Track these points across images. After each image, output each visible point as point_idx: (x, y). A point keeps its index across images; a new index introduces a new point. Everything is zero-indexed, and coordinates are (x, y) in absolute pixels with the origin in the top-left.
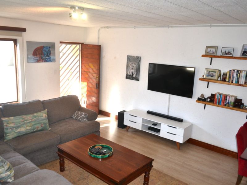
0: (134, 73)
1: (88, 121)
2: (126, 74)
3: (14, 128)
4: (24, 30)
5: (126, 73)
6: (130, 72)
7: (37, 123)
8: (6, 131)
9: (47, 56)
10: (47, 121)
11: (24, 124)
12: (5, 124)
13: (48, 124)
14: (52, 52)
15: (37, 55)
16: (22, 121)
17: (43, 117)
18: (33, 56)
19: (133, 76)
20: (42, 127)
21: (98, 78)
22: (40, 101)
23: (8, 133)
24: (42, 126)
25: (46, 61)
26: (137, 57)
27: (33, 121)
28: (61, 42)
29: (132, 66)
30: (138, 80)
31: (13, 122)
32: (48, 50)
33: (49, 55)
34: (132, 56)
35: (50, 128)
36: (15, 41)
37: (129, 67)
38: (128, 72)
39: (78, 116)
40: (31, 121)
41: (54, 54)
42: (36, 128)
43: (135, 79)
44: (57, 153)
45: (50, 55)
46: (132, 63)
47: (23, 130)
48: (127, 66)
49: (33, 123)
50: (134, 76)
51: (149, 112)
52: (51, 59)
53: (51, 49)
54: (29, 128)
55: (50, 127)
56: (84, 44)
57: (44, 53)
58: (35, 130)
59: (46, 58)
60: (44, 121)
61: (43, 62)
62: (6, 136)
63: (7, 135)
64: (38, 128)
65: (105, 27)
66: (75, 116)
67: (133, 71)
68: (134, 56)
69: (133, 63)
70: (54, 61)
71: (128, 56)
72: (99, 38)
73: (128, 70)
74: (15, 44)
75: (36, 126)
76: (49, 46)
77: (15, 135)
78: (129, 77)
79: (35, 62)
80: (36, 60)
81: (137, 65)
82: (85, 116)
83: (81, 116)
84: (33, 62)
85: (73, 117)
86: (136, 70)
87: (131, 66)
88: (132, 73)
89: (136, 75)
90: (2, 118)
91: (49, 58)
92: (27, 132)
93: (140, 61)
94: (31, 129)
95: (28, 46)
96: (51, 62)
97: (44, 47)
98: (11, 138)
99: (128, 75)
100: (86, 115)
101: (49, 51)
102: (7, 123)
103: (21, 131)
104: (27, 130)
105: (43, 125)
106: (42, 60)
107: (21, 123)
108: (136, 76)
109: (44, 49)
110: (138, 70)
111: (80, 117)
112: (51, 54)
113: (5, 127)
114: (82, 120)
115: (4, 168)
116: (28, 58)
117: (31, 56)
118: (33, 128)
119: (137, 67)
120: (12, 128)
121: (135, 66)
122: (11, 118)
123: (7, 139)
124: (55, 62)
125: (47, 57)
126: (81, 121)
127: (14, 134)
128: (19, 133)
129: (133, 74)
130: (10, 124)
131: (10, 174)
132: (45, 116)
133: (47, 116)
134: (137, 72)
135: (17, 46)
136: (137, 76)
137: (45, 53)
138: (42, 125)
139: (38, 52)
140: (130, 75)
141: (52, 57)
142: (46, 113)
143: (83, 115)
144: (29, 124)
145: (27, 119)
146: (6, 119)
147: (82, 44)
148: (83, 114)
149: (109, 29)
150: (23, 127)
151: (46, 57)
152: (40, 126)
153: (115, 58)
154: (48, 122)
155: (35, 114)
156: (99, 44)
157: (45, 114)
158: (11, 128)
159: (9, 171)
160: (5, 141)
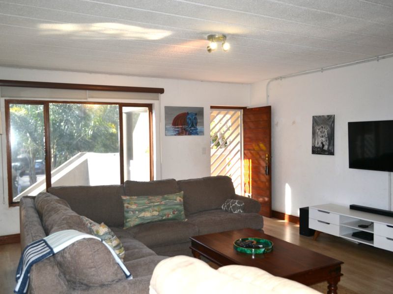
0: (324, 143)
1: (245, 212)
2: (313, 147)
3: (136, 211)
4: (161, 91)
5: (313, 144)
6: (318, 143)
7: (167, 207)
8: (126, 215)
9: (193, 126)
10: (182, 208)
11: (150, 207)
12: (126, 205)
13: (183, 213)
14: (198, 121)
15: (178, 125)
16: (148, 202)
17: (176, 200)
18: (173, 126)
19: (324, 148)
20: (174, 215)
21: (268, 157)
22: (175, 180)
23: (128, 218)
24: (174, 213)
25: (190, 134)
26: (328, 116)
27: (162, 204)
28: (212, 107)
29: (321, 132)
30: (332, 153)
31: (135, 203)
32: (193, 117)
33: (194, 124)
34: (320, 116)
35: (186, 220)
36: (150, 107)
37: (316, 135)
38: (315, 142)
39: (229, 205)
40: (159, 203)
41: (202, 124)
42: (165, 215)
43: (327, 153)
44: (190, 248)
45: (196, 125)
46: (320, 127)
47: (147, 215)
48: (314, 133)
49: (162, 208)
50: (326, 148)
51: (353, 207)
52: (198, 130)
53: (198, 117)
54: (156, 213)
55: (186, 218)
56: (248, 108)
57: (188, 123)
58: (164, 218)
59: (191, 130)
60: (178, 206)
61: (186, 135)
62: (126, 222)
63: (128, 220)
64: (168, 215)
65: (276, 79)
66: (226, 206)
67: (324, 139)
68: (323, 116)
69: (322, 127)
70: (202, 133)
71: (313, 117)
72: (268, 96)
73: (315, 140)
74: (151, 111)
75: (166, 212)
76: (195, 113)
77: (137, 222)
78: (316, 151)
79: (175, 135)
80: (177, 132)
81: (329, 128)
82: (239, 205)
83: (233, 205)
84: (173, 135)
85: (222, 207)
86: (328, 137)
87: (319, 133)
88: (322, 143)
89: (329, 145)
90: (122, 196)
91: (195, 129)
92: (153, 219)
93: (333, 122)
94: (159, 215)
95: (166, 113)
96: (198, 134)
97: (188, 114)
98: (132, 226)
99: (316, 147)
100: (242, 203)
101: (195, 118)
102: (128, 204)
103: (145, 216)
104: (153, 216)
105: (176, 213)
106: (185, 133)
107: (146, 205)
108: (328, 148)
109: (188, 116)
110: (331, 138)
111: (231, 207)
112: (198, 124)
113: (125, 209)
114: (235, 211)
115: (111, 243)
116: (166, 129)
117: (170, 126)
118: (161, 214)
119: (330, 132)
120: (134, 211)
121: (326, 131)
122: (133, 197)
123: (127, 226)
124: (203, 135)
125: (193, 128)
126: (232, 213)
127: (136, 220)
128: (142, 218)
129: (323, 146)
130: (131, 205)
131: (119, 254)
132: (180, 200)
133: (182, 200)
134: (329, 139)
135: (152, 113)
136: (330, 148)
137: (190, 122)
138: (174, 211)
139: (179, 121)
140: (318, 148)
141: (199, 128)
142: (182, 196)
143: (236, 203)
144: (156, 208)
145: (154, 200)
146: (128, 197)
147: (244, 109)
148: (237, 201)
149: (283, 80)
150: (148, 211)
151: (190, 128)
152: (172, 213)
153: (294, 123)
154: (183, 210)
155: (166, 196)
156: (269, 105)
157: (180, 197)
158: (132, 211)
159: (117, 250)
160: (124, 229)
